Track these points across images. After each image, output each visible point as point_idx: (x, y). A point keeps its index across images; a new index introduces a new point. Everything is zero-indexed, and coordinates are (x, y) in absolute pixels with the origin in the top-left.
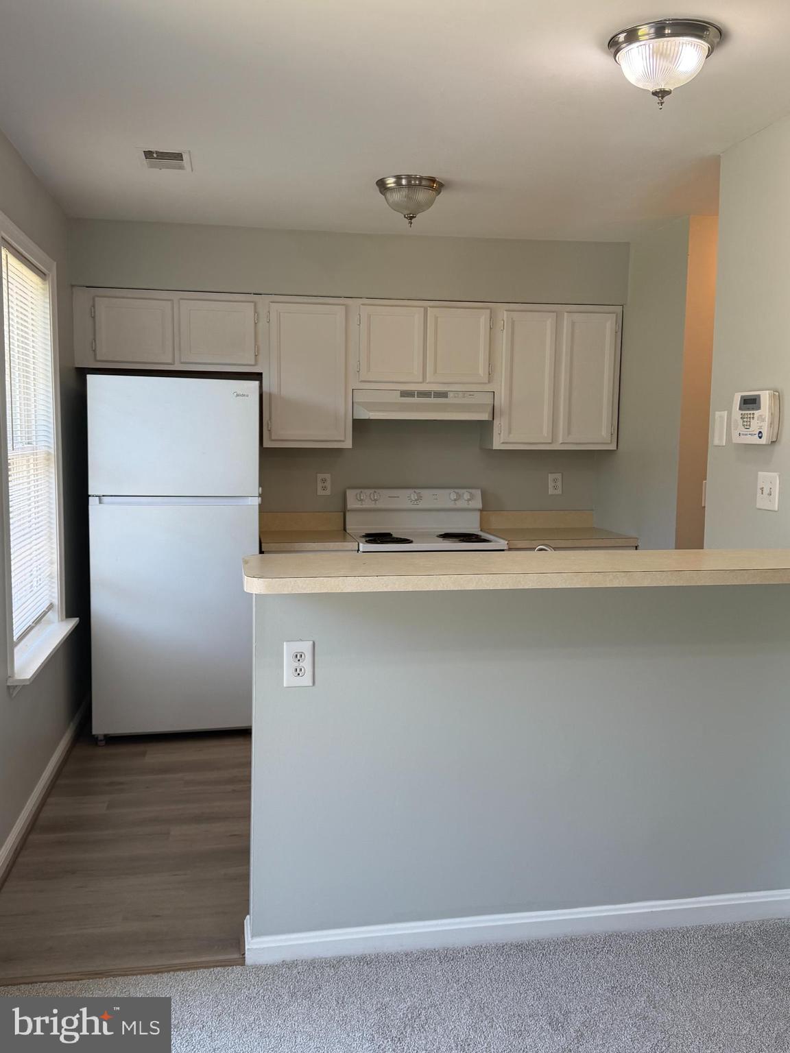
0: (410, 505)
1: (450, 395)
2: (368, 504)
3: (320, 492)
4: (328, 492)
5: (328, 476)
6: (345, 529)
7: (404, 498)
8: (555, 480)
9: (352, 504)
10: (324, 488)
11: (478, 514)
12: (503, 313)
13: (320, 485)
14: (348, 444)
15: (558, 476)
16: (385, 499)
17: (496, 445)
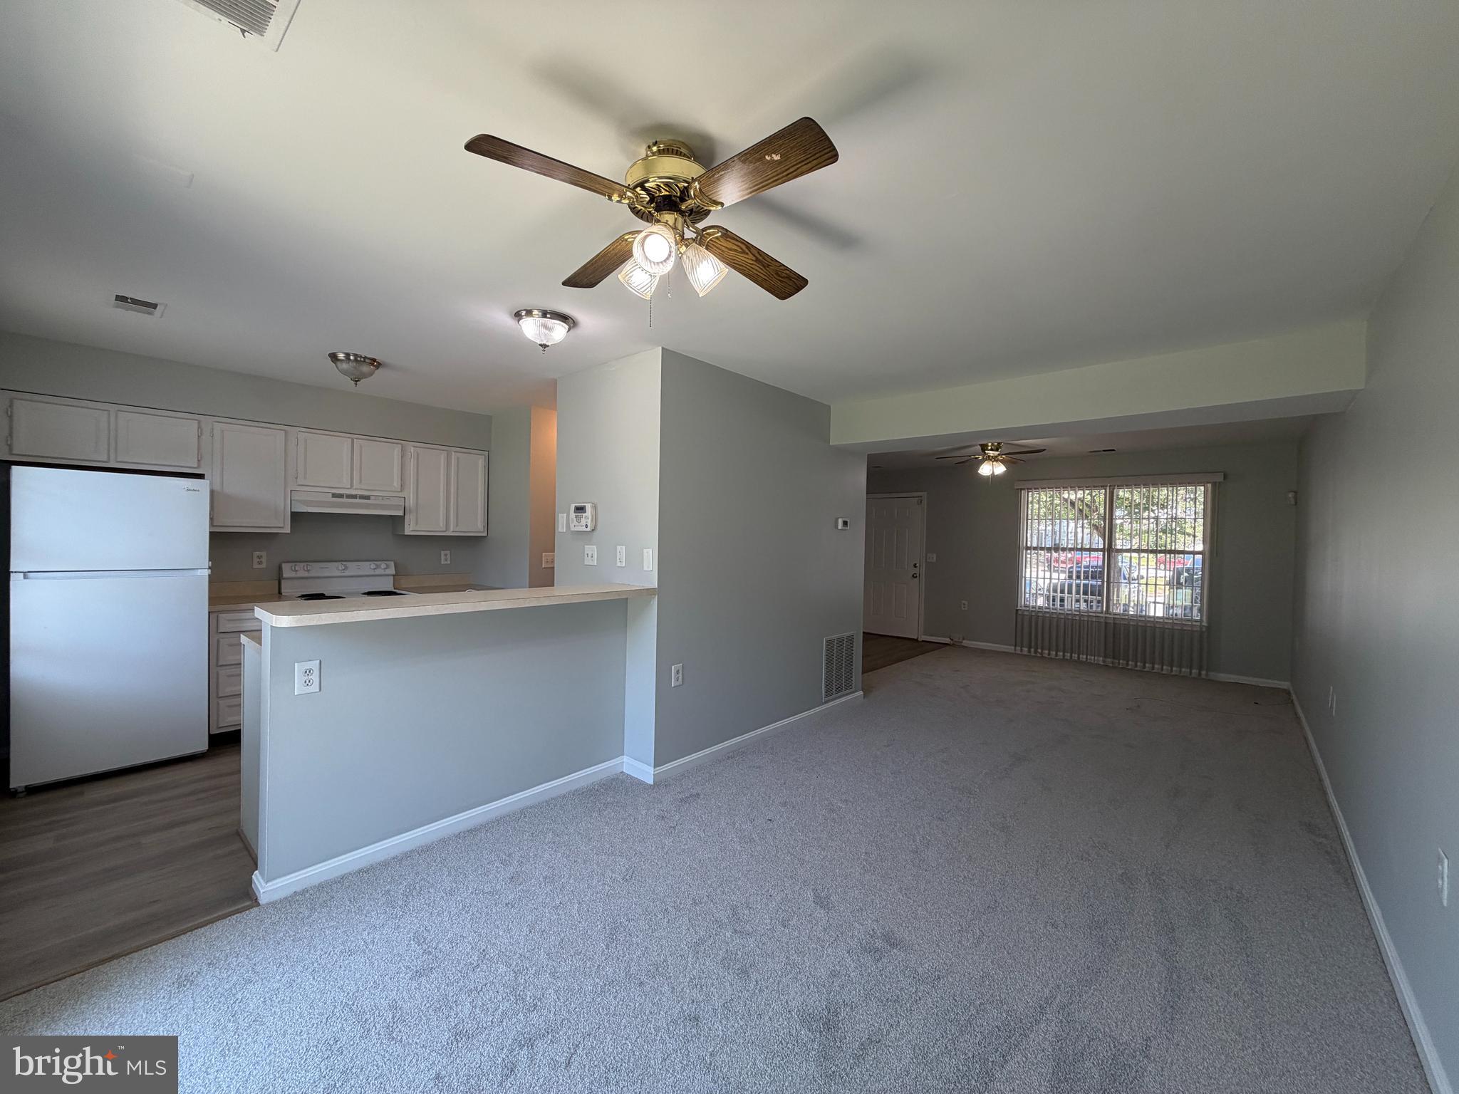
0: (339, 574)
1: (372, 498)
2: (302, 574)
3: (256, 566)
4: (264, 566)
5: (264, 554)
6: (280, 593)
7: (334, 569)
8: (446, 555)
9: (287, 572)
10: (260, 563)
11: (392, 577)
12: (411, 448)
13: (256, 560)
14: (287, 530)
15: (448, 552)
16: (316, 570)
17: (407, 532)
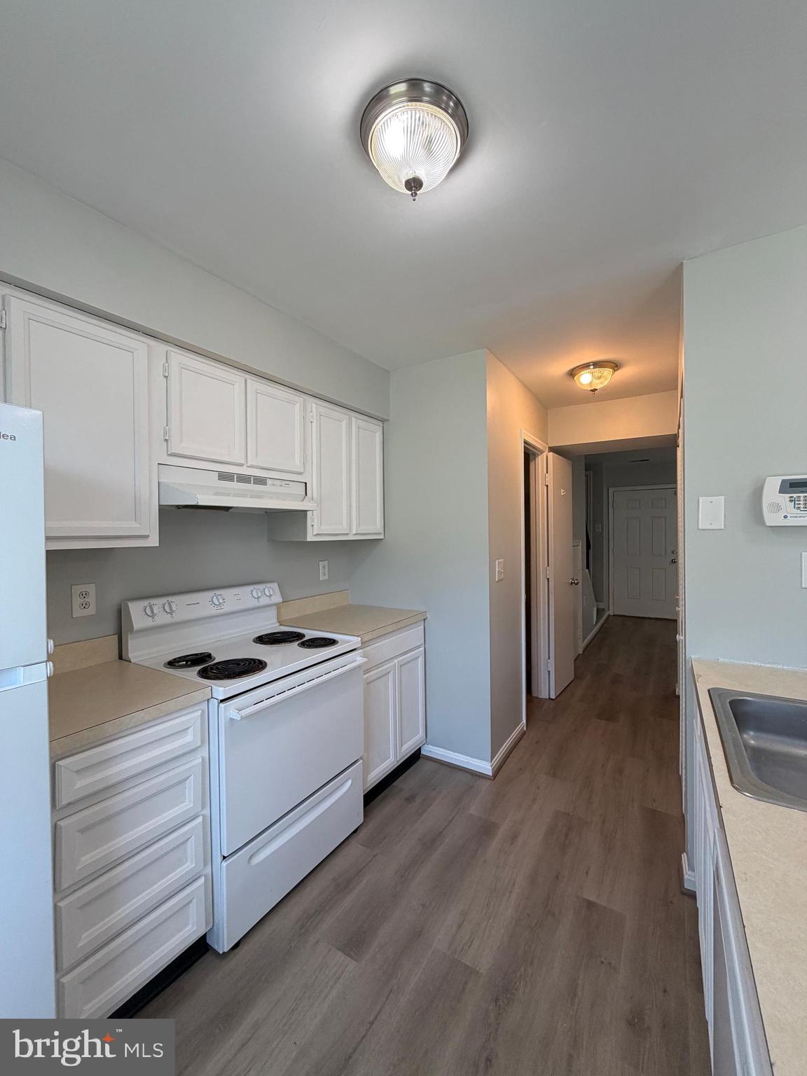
0: (214, 611)
1: (269, 482)
2: (162, 619)
3: (78, 612)
4: (91, 611)
5: (91, 589)
6: (121, 657)
7: (204, 604)
8: (324, 567)
9: (139, 620)
10: (85, 606)
11: (276, 608)
12: (312, 405)
13: (77, 601)
14: (154, 541)
15: (326, 563)
17: (310, 538)
